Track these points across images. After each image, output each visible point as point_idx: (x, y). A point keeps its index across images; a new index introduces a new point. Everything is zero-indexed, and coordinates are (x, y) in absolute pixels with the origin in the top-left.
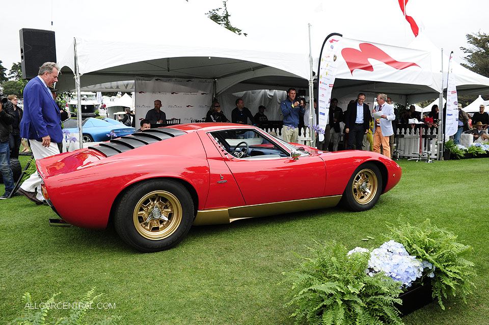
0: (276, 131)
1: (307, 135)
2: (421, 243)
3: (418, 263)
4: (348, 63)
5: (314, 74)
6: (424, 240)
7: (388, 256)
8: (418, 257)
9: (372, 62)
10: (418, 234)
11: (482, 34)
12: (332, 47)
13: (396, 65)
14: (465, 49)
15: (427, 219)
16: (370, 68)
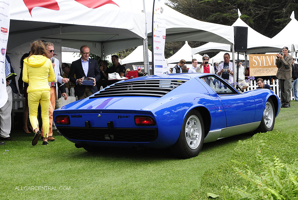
13: (88, 2)
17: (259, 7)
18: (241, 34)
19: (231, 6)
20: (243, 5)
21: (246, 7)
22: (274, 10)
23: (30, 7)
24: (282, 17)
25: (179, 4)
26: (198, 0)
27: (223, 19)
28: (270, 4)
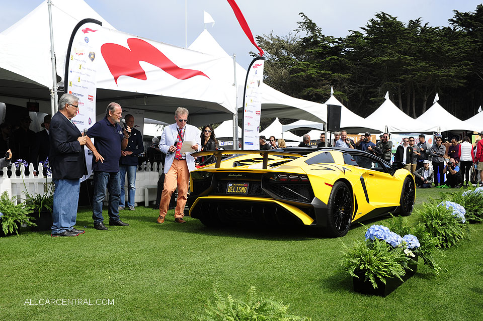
4: (110, 66)
11: (275, 37)
13: (177, 72)
16: (141, 75)
17: (353, 85)
18: (334, 113)
19: (324, 82)
20: (337, 81)
21: (340, 84)
22: (369, 88)
23: (116, 75)
24: (377, 96)
25: (270, 77)
26: (290, 73)
27: (316, 94)
28: (364, 82)
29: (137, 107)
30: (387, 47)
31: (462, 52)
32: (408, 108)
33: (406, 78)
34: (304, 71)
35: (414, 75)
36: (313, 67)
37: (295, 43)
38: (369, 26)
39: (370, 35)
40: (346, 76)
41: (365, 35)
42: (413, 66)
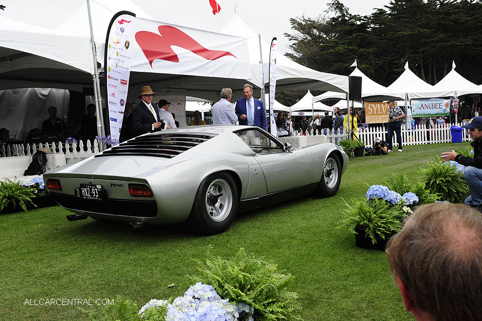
0: (50, 146)
1: (96, 149)
2: (234, 280)
3: (232, 308)
4: (145, 52)
5: (99, 65)
6: (237, 276)
7: (194, 305)
8: (232, 300)
9: (176, 50)
10: (230, 269)
11: (307, 18)
12: (122, 30)
13: (206, 54)
14: (289, 36)
15: (241, 249)
16: (174, 58)
17: (379, 57)
18: (355, 84)
21: (366, 58)
22: (393, 60)
23: (151, 59)
26: (322, 50)
27: (345, 68)
28: (389, 54)
29: (177, 87)
30: (407, 22)
31: (479, 22)
32: (430, 76)
33: (426, 50)
34: (333, 48)
35: (434, 47)
36: (343, 44)
37: (325, 23)
38: (392, 3)
39: (393, 11)
40: (371, 50)
41: (389, 12)
42: (433, 38)
